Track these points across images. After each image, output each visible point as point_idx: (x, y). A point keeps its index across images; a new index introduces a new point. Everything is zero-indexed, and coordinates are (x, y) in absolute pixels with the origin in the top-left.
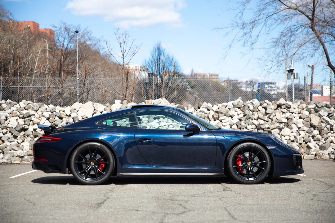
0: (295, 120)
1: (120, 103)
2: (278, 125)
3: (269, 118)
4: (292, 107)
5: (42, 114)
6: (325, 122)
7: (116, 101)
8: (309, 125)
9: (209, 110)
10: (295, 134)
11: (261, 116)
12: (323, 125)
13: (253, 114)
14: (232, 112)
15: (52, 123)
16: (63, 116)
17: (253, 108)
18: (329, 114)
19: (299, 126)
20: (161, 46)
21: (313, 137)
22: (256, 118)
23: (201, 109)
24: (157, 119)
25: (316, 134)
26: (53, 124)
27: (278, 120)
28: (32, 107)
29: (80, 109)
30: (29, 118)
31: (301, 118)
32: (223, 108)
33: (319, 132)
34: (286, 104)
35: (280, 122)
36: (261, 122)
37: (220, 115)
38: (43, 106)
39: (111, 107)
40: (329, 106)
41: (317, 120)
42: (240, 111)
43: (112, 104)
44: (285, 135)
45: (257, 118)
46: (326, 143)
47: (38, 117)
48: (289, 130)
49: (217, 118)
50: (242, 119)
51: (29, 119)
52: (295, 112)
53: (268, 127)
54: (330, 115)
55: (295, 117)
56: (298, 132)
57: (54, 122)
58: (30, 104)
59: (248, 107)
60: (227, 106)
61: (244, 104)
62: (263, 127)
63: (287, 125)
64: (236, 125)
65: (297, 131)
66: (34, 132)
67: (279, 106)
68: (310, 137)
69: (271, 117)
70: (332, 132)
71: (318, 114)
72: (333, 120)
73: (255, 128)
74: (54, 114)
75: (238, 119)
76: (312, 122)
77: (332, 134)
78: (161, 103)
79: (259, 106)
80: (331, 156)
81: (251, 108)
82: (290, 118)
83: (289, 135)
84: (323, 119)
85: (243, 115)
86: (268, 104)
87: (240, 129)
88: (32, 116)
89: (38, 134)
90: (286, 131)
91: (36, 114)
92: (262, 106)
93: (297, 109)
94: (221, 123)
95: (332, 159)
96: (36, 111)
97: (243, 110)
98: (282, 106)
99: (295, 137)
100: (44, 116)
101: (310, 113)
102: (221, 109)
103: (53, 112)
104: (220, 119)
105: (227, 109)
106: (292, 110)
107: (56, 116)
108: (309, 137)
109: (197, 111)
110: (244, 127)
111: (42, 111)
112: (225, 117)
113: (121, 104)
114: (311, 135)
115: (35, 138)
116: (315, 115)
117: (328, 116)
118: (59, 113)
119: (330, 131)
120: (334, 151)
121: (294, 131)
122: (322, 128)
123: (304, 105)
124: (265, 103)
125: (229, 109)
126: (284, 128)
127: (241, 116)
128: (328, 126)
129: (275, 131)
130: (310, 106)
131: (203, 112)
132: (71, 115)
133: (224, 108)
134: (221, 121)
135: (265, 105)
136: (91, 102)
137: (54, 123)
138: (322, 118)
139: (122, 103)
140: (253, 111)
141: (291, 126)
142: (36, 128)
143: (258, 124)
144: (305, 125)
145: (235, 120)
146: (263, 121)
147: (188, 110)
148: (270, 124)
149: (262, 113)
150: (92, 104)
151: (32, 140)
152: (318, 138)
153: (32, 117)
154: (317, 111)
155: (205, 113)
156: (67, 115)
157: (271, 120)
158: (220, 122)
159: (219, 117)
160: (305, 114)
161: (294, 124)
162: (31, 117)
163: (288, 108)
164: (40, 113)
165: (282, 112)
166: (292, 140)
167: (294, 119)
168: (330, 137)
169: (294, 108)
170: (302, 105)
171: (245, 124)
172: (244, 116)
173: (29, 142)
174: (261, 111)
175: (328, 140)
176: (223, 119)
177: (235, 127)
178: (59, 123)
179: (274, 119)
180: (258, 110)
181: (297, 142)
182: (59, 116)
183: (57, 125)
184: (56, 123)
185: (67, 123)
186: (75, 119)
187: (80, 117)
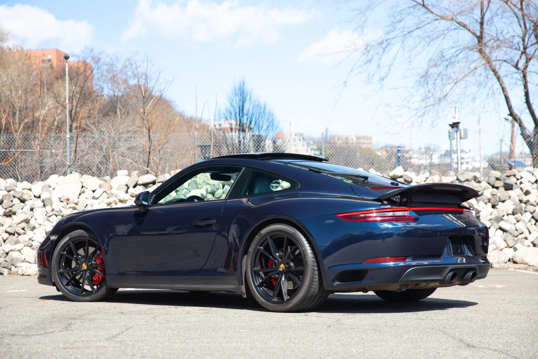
1: (126, 175)
7: (119, 172)
15: (6, 209)
16: (25, 197)
26: (7, 211)
29: (57, 186)
34: (405, 175)
39: (110, 182)
40: (479, 179)
43: (113, 177)
57: (10, 207)
72: (481, 203)
74: (12, 194)
107: (14, 197)
113: (128, 177)
118: (21, 192)
123: (436, 178)
130: (445, 180)
132: (42, 196)
136: (77, 173)
137: (10, 209)
139: (129, 175)
150: (78, 177)
156: (35, 196)
170: (432, 177)
178: (18, 209)
182: (20, 197)
183: (15, 213)
184: (14, 209)
185: (32, 210)
186: (45, 202)
187: (55, 200)
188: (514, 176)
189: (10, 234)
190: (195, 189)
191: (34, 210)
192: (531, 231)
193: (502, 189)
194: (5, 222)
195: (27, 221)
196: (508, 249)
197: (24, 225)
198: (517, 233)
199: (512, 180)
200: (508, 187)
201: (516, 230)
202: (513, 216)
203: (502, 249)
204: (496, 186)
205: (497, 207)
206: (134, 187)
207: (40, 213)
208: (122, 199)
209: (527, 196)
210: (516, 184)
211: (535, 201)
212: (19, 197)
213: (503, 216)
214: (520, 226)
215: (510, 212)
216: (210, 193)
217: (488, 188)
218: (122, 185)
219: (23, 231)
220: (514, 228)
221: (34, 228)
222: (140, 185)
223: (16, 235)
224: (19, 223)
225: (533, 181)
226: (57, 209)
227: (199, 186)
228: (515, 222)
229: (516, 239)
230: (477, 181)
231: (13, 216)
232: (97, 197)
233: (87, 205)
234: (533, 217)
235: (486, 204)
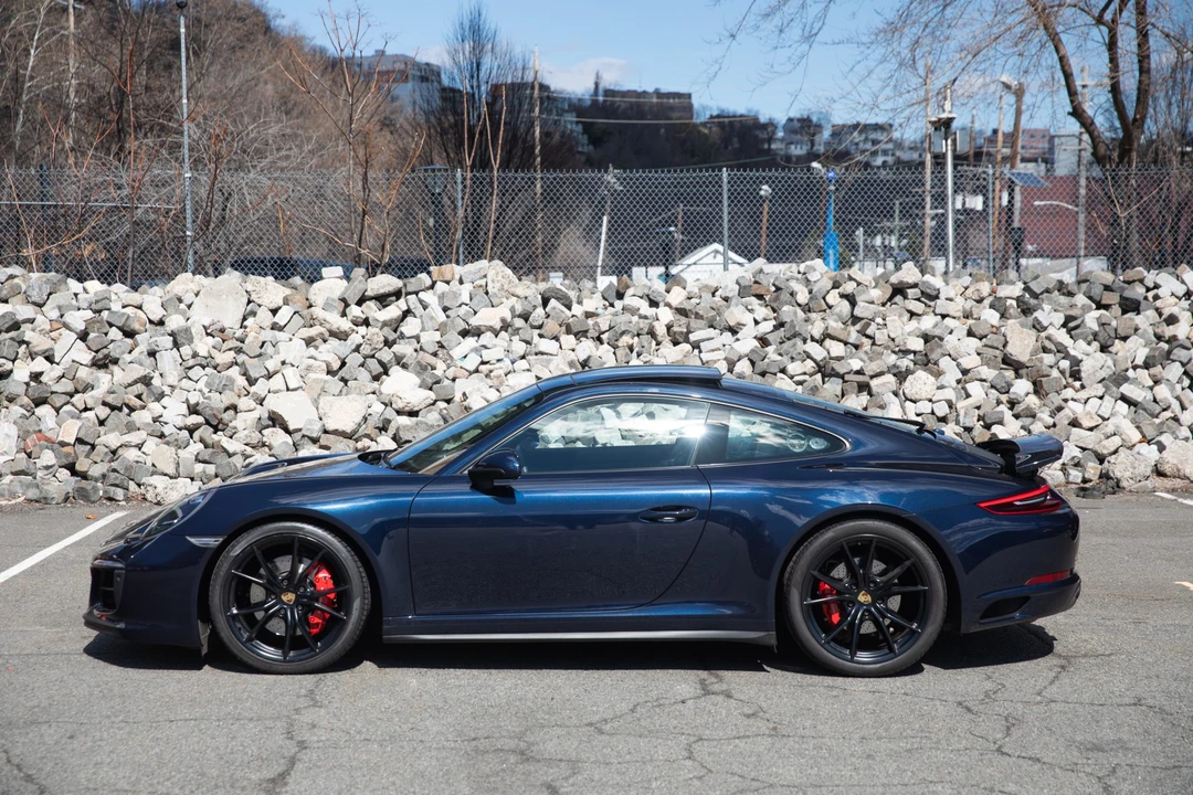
0: (951, 342)
1: (341, 278)
2: (892, 359)
3: (863, 333)
4: (942, 296)
5: (62, 316)
6: (1053, 348)
7: (325, 271)
8: (1000, 360)
9: (654, 304)
10: (949, 394)
11: (835, 326)
12: (1049, 359)
13: (806, 321)
14: (735, 314)
15: (97, 352)
16: (136, 326)
17: (808, 296)
18: (1069, 319)
19: (967, 363)
20: (483, 18)
21: (1012, 404)
22: (817, 336)
23: (629, 300)
24: (473, 336)
25: (1022, 393)
26: (100, 355)
27: (893, 340)
28: (24, 288)
29: (197, 301)
30: (13, 334)
31: (974, 336)
32: (703, 295)
33: (1034, 383)
34: (923, 282)
35: (900, 351)
36: (837, 349)
37: (694, 323)
38: (63, 287)
39: (307, 291)
40: (1070, 288)
41: (1026, 342)
42: (763, 309)
43: (312, 282)
44: (918, 397)
45: (823, 334)
46: (1054, 425)
47: (48, 328)
48: (932, 379)
49: (682, 333)
50: (770, 338)
51: (12, 339)
52: (951, 313)
53: (858, 368)
54: (1072, 325)
55: (951, 333)
56: (960, 386)
57: (105, 347)
58: (16, 280)
59: (792, 294)
60: (717, 290)
61: (776, 283)
62: (840, 368)
63: (926, 362)
64: (749, 359)
65: (959, 382)
66: (32, 384)
67: (899, 290)
68: (1002, 403)
69: (869, 332)
70: (1077, 384)
71: (1030, 319)
72: (1082, 344)
73: (813, 370)
74: (105, 318)
75: (755, 338)
76: (1009, 349)
77: (1077, 391)
78: (485, 276)
79: (828, 292)
80: (1069, 474)
81: (803, 297)
82: (934, 337)
83: (929, 397)
84: (1048, 338)
85: (774, 322)
86: (859, 284)
87: (763, 374)
88: (23, 327)
89: (46, 392)
90: (921, 382)
91: (40, 318)
92: (841, 290)
93: (960, 300)
94: (696, 351)
95: (1074, 486)
96: (40, 306)
97: (774, 305)
98: (909, 291)
99: (951, 405)
100: (66, 326)
101: (1003, 316)
102: (698, 301)
103: (99, 311)
104: (692, 337)
105: (717, 299)
106: (941, 305)
107: (111, 325)
108: (999, 403)
109: (612, 305)
110: (776, 370)
111: (60, 308)
112: (711, 332)
113: (345, 282)
114: (1004, 398)
115: (37, 405)
116: (1022, 325)
117: (1064, 325)
118: (124, 314)
119: (1070, 380)
120: (1080, 455)
121: (946, 384)
122: (1045, 373)
123: (985, 288)
124: (851, 278)
125: (726, 299)
126: (912, 373)
127: (767, 327)
128: (1065, 364)
129: (884, 384)
130: (1004, 291)
131: (633, 311)
132: (167, 321)
133: (707, 296)
134: (696, 346)
135: (849, 287)
136: (237, 273)
137: (105, 351)
138: (1043, 334)
139: (347, 277)
140: (807, 309)
141: (936, 363)
142: (39, 370)
143: (825, 358)
144: (987, 362)
145: (747, 343)
146: (842, 344)
147: (580, 303)
148: (865, 358)
149: (840, 317)
150: (240, 280)
151: (28, 414)
152: (1028, 408)
153: (25, 327)
154: (1029, 309)
155: (641, 317)
156: (151, 322)
157: (870, 342)
158: (693, 348)
159: (689, 332)
160: (986, 321)
161: (950, 355)
162: (19, 328)
163: (930, 296)
164: (54, 314)
165: (909, 311)
166: (940, 414)
167: (948, 338)
168: (1070, 403)
169: (951, 300)
170: (978, 285)
171: (780, 358)
172: (776, 328)
173: (14, 423)
174: (837, 310)
175: (1062, 413)
176: (703, 340)
177: (743, 367)
178: (123, 353)
179: (881, 337)
180: (827, 304)
181: (957, 423)
182: (124, 325)
183: (115, 361)
184: (113, 350)
185: (152, 354)
186: (179, 338)
187: (197, 331)
188: (1141, 281)
189: (113, 408)
190: (486, 306)
191: (157, 355)
192: (1186, 404)
193: (1117, 310)
194: (98, 379)
195: (146, 381)
196: (1145, 444)
197: (139, 388)
198: (1158, 409)
199: (1138, 291)
200: (1131, 306)
201: (1155, 401)
202: (1146, 371)
203: (1134, 445)
204: (1104, 302)
205: (1110, 349)
206: (360, 303)
207: (168, 360)
208: (334, 328)
209: (1171, 327)
210: (1146, 298)
211: (1188, 338)
212: (120, 325)
213: (1127, 370)
214: (1162, 392)
215: (1139, 361)
216: (519, 316)
217: (1090, 309)
218: (333, 300)
219: (138, 402)
220: (1150, 396)
221: (162, 395)
222: (371, 299)
223: (126, 410)
224: (130, 385)
225: (1181, 293)
226: (203, 352)
227: (495, 301)
228: (1151, 383)
229: (1157, 421)
230: (1065, 291)
231: (115, 369)
232: (282, 324)
233: (264, 343)
234: (1185, 373)
235: (1089, 344)
